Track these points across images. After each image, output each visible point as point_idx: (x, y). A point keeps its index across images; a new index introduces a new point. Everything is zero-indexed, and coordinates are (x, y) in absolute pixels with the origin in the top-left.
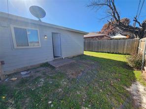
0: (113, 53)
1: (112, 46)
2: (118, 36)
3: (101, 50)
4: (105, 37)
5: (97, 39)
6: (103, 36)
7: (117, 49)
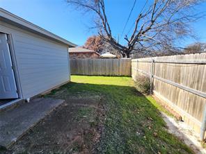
0: (109, 76)
1: (107, 67)
2: (107, 55)
3: (95, 73)
4: (95, 55)
5: (84, 56)
6: (92, 53)
7: (113, 70)
